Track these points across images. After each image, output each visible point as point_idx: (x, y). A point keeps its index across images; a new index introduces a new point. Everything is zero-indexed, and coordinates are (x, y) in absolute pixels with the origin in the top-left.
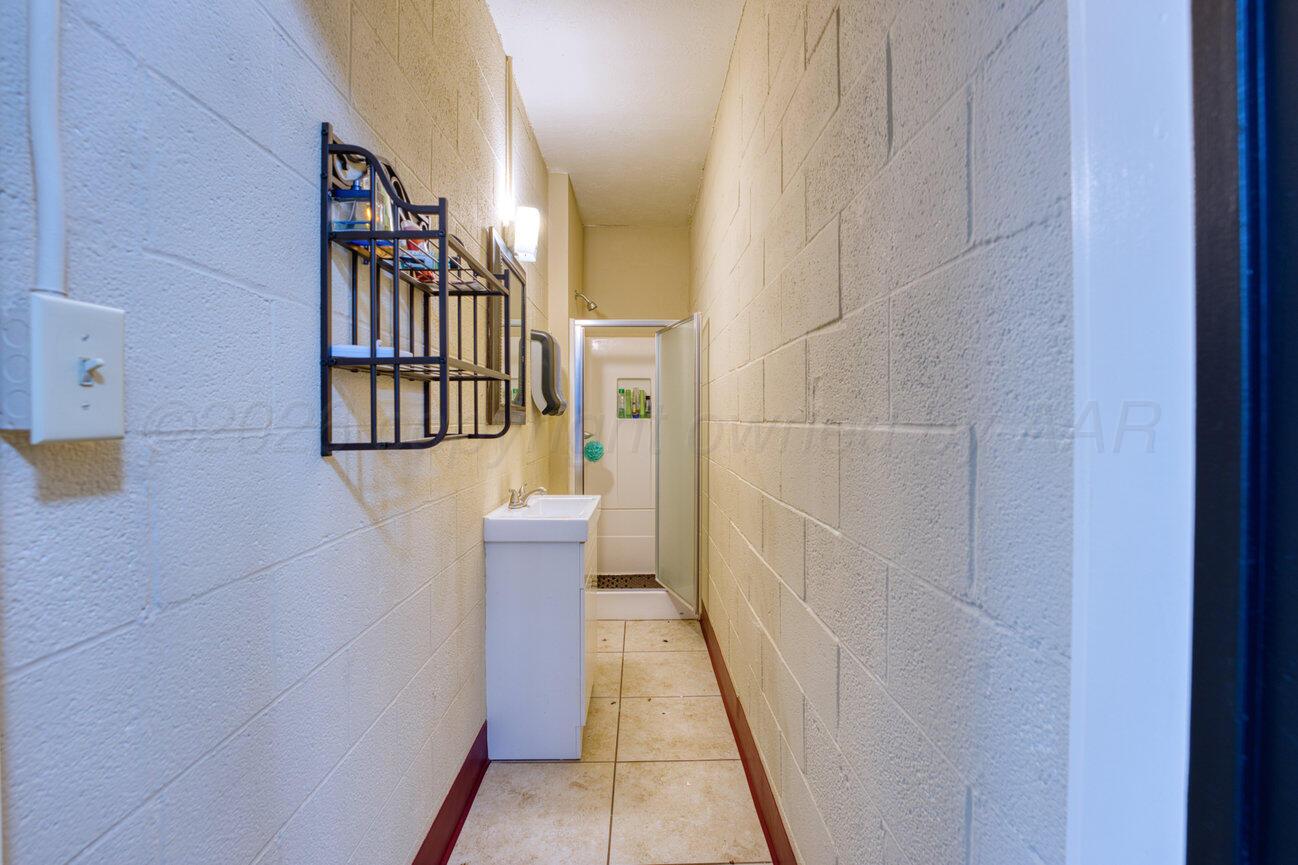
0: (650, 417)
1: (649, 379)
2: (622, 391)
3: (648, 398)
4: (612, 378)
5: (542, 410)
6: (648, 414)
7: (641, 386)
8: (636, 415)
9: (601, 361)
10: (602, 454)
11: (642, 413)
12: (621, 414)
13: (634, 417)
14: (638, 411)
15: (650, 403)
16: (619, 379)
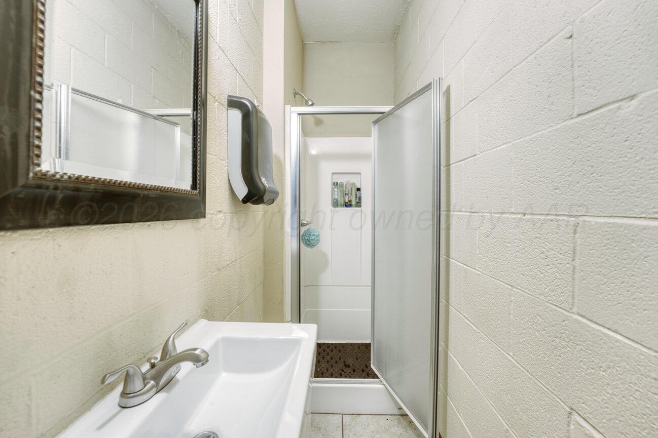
0: (360, 206)
1: (360, 173)
2: (335, 184)
3: (358, 189)
4: (327, 173)
5: (241, 197)
6: (359, 204)
7: (353, 179)
8: (348, 205)
9: (316, 159)
10: (318, 241)
11: (354, 203)
12: (335, 204)
13: (346, 206)
14: (350, 201)
15: (360, 194)
16: (333, 174)
